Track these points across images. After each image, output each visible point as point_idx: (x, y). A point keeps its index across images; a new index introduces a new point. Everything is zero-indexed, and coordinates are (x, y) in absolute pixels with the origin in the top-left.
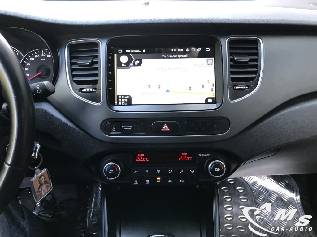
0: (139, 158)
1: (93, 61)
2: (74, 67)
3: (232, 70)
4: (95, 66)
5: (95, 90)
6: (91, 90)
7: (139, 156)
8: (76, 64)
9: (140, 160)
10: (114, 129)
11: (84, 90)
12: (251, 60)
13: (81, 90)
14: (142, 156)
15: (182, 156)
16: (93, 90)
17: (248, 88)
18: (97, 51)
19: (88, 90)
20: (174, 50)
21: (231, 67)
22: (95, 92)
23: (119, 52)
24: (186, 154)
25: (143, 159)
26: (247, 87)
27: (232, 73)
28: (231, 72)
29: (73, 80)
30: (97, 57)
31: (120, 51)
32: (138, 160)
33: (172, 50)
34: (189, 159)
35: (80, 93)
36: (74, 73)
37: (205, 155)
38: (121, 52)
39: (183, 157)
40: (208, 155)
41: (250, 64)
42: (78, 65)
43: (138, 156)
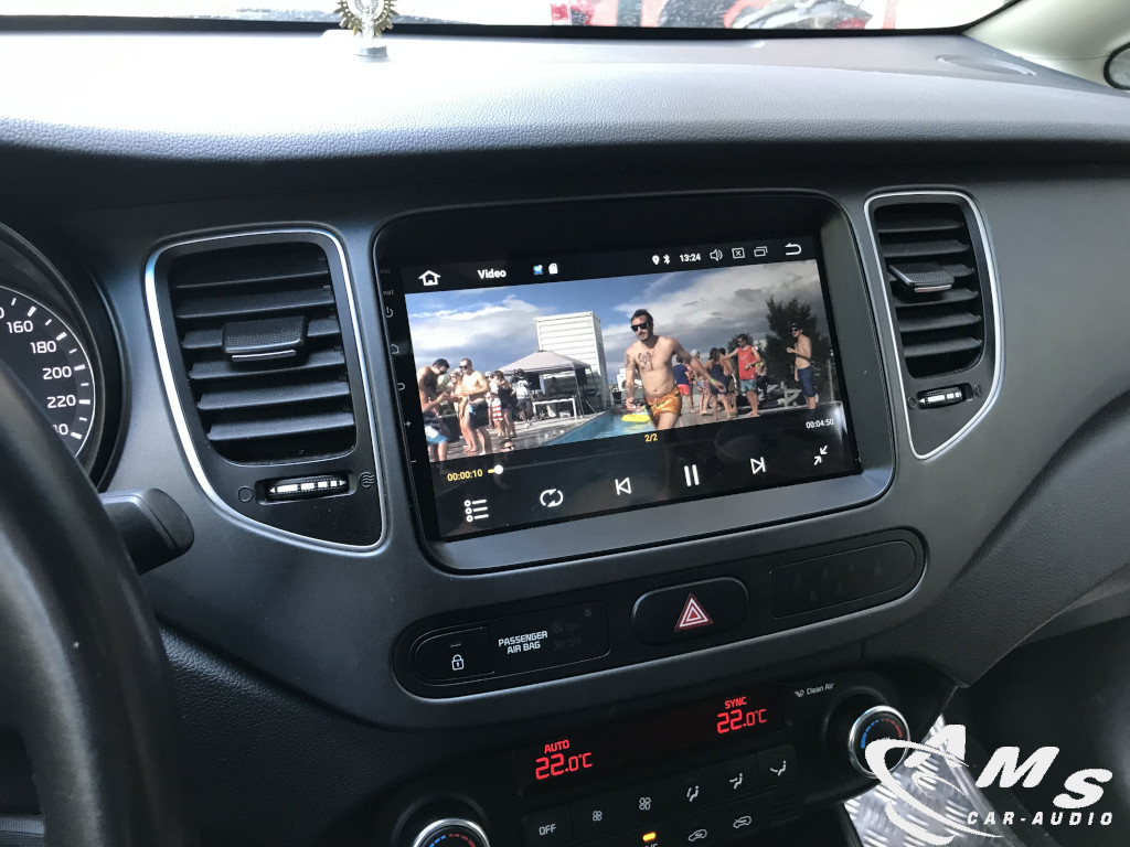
0: (552, 762)
1: (310, 335)
2: (202, 373)
4: (325, 360)
5: (342, 483)
6: (323, 485)
7: (549, 755)
8: (217, 355)
9: (557, 769)
10: (458, 662)
11: (282, 489)
13: (264, 487)
14: (563, 751)
15: (729, 711)
16: (334, 484)
17: (964, 398)
18: (326, 282)
19: (308, 486)
20: (662, 260)
21: (901, 315)
22: (345, 489)
23: (425, 284)
24: (740, 702)
25: (566, 765)
26: (958, 395)
27: (907, 340)
28: (906, 335)
29: (214, 443)
31: (430, 278)
32: (548, 771)
33: (656, 259)
34: (757, 717)
35: (263, 503)
36: (208, 404)
37: (818, 690)
38: (436, 283)
39: (732, 717)
40: (829, 687)
41: (956, 297)
42: (231, 361)
43: (544, 756)
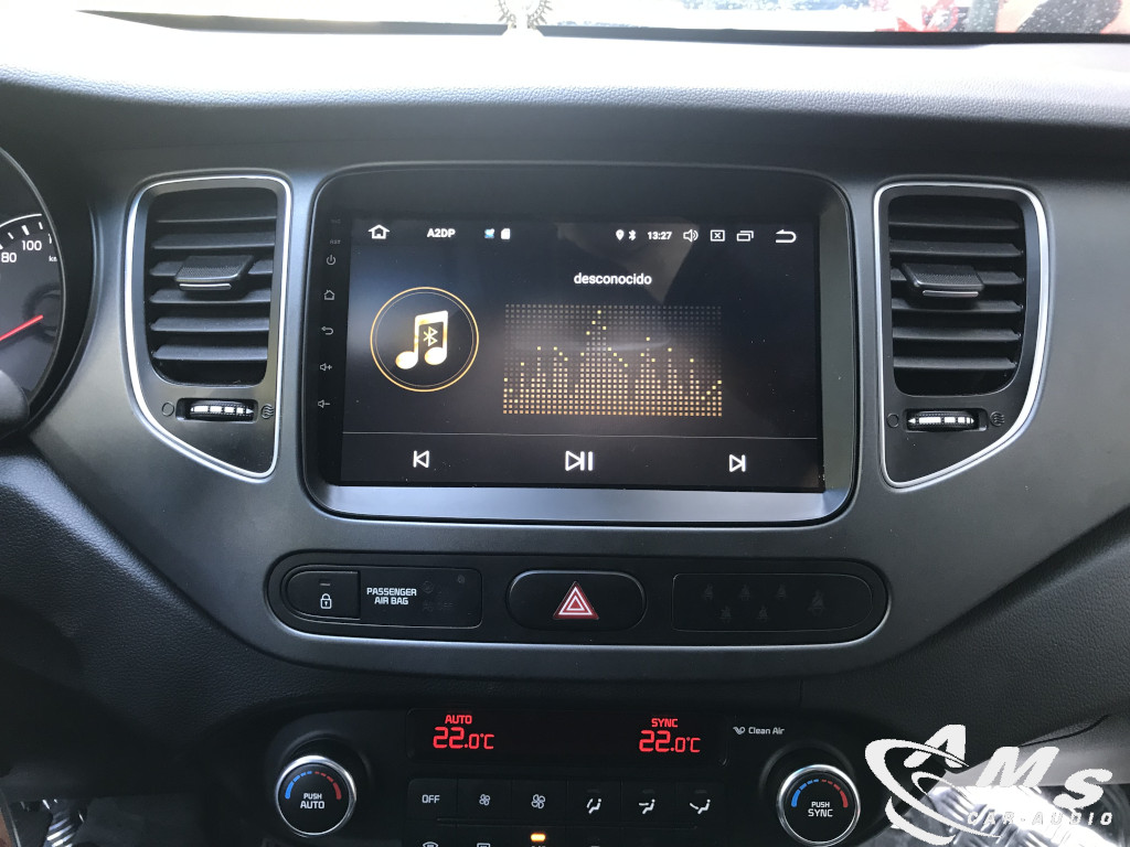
0: (451, 733)
1: (251, 272)
2: (162, 298)
3: (899, 334)
4: (258, 297)
5: (248, 411)
6: (229, 410)
7: (449, 726)
8: (170, 283)
9: (455, 742)
10: (326, 601)
11: (199, 409)
12: (990, 293)
13: (185, 406)
14: (464, 726)
15: (655, 730)
17: (976, 426)
18: (272, 227)
19: (216, 409)
20: (627, 235)
21: (897, 319)
22: (249, 418)
23: (373, 237)
24: (670, 723)
25: (466, 741)
26: (969, 421)
27: (900, 348)
28: (897, 343)
29: (155, 361)
30: (269, 254)
31: (379, 231)
32: (446, 742)
33: (620, 234)
34: (687, 744)
35: (180, 419)
36: (162, 326)
37: (763, 732)
38: (384, 237)
40: (778, 731)
41: (987, 308)
42: (181, 289)
43: (446, 726)
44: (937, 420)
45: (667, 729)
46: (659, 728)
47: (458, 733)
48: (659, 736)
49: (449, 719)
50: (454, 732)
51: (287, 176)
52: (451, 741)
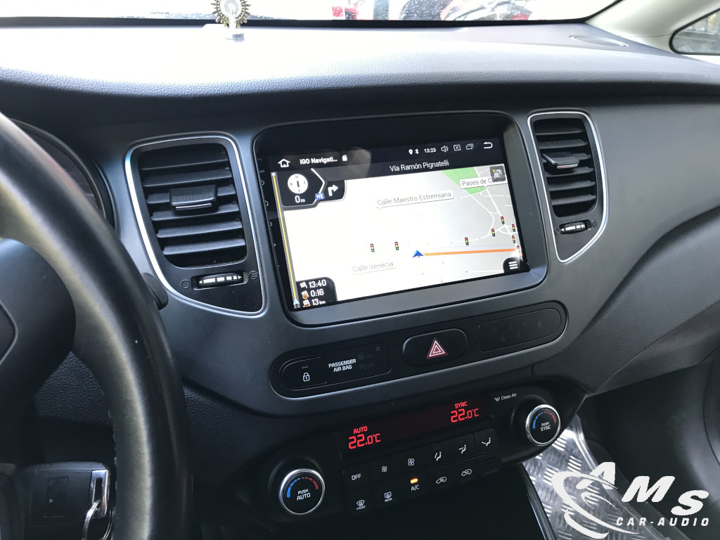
0: (358, 439)
1: (219, 195)
2: (159, 217)
3: (552, 189)
4: (229, 209)
5: (239, 277)
6: (229, 278)
7: (356, 435)
9: (361, 443)
10: (306, 377)
11: (207, 281)
13: (196, 280)
14: (364, 433)
15: (457, 410)
16: (235, 278)
17: (586, 228)
19: (221, 279)
20: (414, 152)
21: (549, 182)
22: (242, 281)
23: (282, 166)
24: (463, 404)
25: (366, 441)
26: (583, 226)
28: (553, 193)
30: (230, 182)
31: (284, 163)
33: (411, 152)
34: (473, 413)
35: (195, 289)
37: (508, 397)
38: (288, 166)
39: (459, 413)
40: (514, 395)
41: (581, 171)
43: (353, 435)
44: (573, 228)
45: (463, 408)
46: (459, 408)
47: (361, 438)
48: (461, 412)
49: (355, 431)
50: (360, 438)
51: (230, 135)
52: (358, 443)
